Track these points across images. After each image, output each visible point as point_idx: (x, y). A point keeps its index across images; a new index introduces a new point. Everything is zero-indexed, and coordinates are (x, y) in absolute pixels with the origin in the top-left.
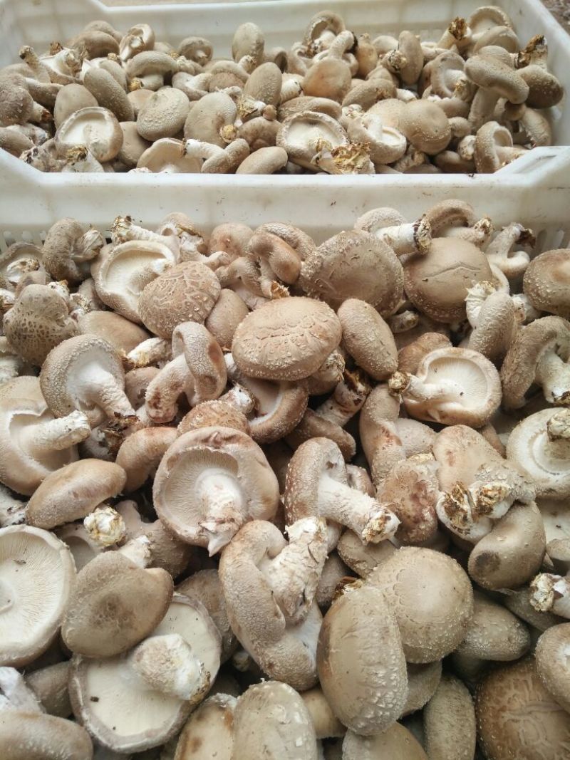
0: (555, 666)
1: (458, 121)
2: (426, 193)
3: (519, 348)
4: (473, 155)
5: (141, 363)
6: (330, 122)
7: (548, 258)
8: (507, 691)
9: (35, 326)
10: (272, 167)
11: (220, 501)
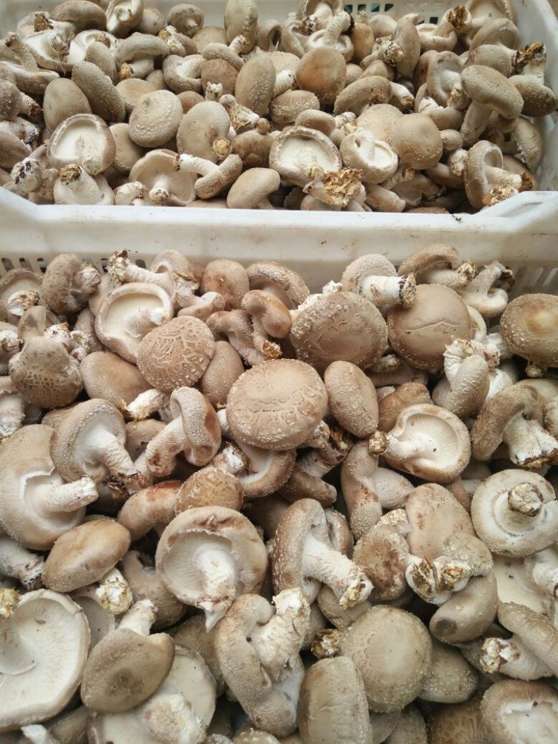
0: (496, 724)
1: (450, 134)
2: (412, 236)
3: (489, 417)
4: (463, 171)
5: (140, 417)
6: (323, 141)
7: (526, 303)
8: (456, 727)
9: (40, 379)
10: (265, 193)
11: (216, 580)
